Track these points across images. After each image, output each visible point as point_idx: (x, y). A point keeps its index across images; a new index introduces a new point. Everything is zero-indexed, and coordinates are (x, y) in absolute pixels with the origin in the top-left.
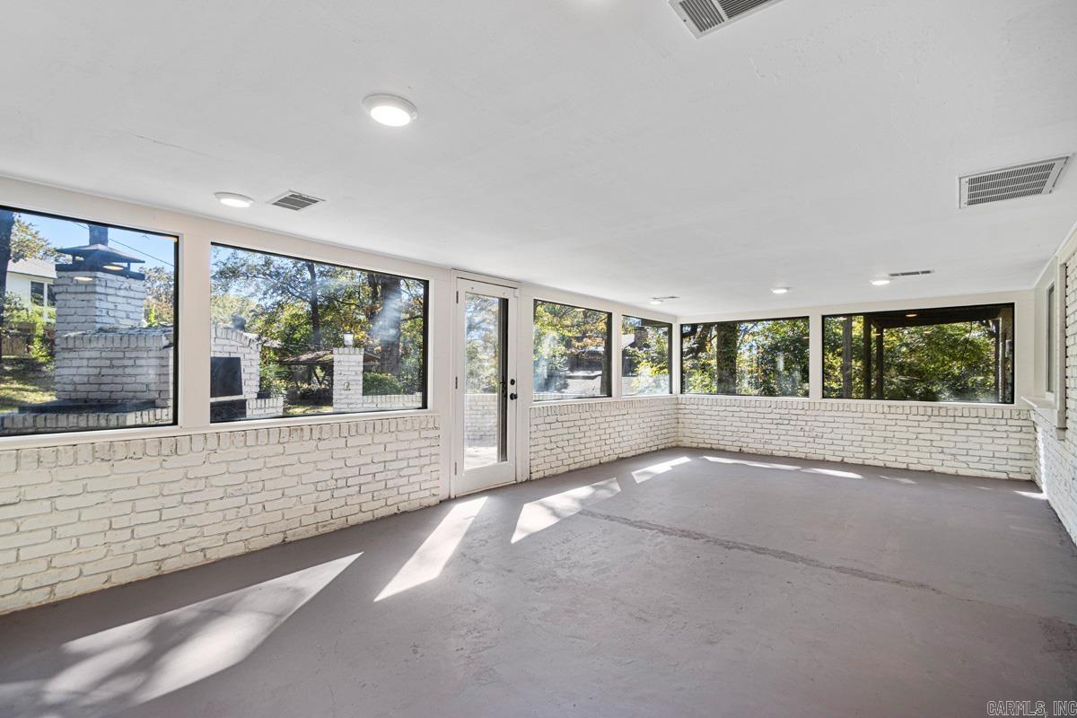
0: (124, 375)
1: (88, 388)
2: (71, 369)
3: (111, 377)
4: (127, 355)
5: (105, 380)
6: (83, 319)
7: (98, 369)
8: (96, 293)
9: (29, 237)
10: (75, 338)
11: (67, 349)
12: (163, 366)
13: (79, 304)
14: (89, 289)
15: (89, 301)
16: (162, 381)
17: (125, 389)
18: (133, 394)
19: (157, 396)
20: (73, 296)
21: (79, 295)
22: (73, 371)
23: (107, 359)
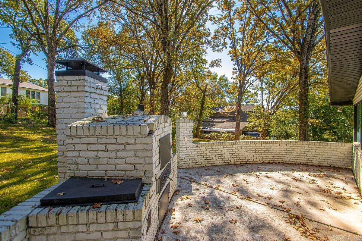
0: (116, 157)
1: (88, 167)
2: (74, 152)
3: (106, 159)
4: (119, 141)
5: (102, 161)
6: (76, 110)
7: (96, 152)
8: (85, 91)
9: (25, 75)
10: (77, 127)
11: (71, 136)
12: (147, 150)
13: (73, 100)
14: (80, 89)
15: (79, 97)
16: (147, 162)
17: (117, 169)
18: (124, 172)
19: (143, 174)
20: (68, 94)
21: (72, 93)
22: (76, 154)
23: (103, 144)
